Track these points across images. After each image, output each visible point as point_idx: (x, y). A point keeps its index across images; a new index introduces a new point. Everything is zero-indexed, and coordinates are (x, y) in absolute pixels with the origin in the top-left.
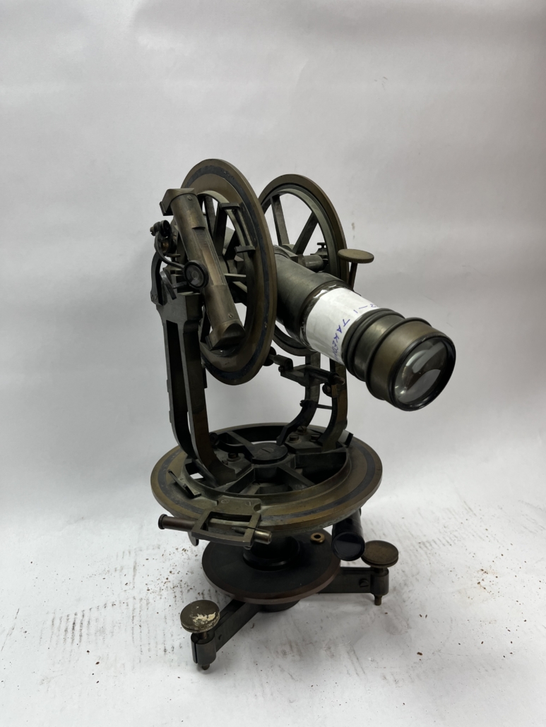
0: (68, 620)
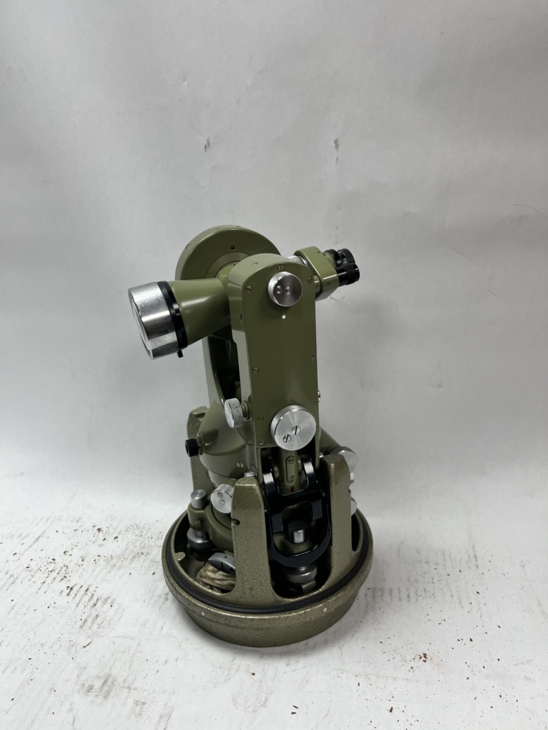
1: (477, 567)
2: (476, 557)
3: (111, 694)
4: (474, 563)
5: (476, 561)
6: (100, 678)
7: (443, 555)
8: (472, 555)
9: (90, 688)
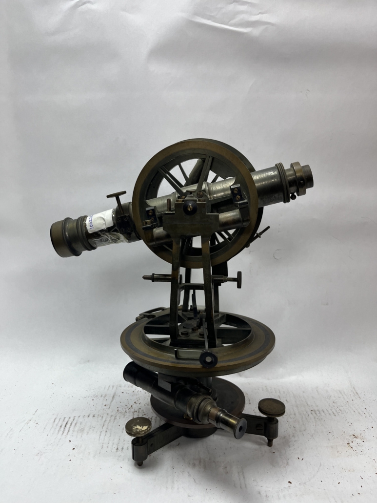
0: (64, 420)
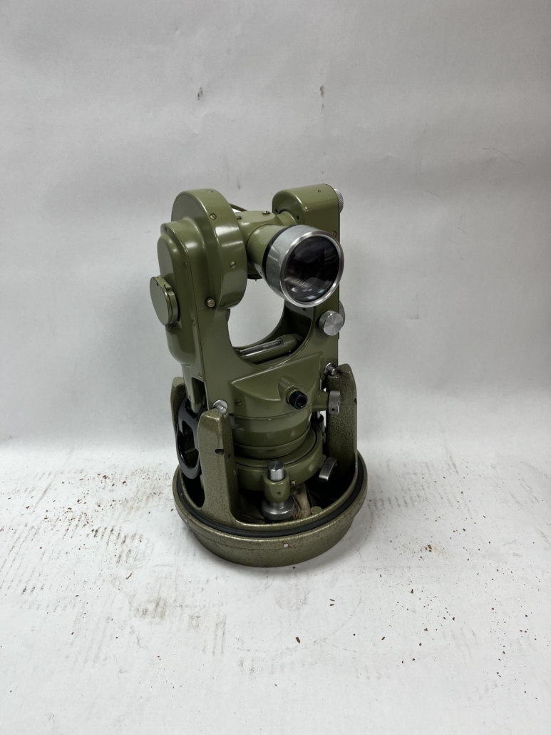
1: (457, 472)
2: (454, 465)
3: (166, 613)
4: (454, 470)
5: (455, 468)
6: (151, 602)
7: (427, 467)
8: (451, 464)
9: (145, 612)
